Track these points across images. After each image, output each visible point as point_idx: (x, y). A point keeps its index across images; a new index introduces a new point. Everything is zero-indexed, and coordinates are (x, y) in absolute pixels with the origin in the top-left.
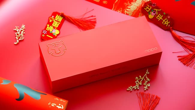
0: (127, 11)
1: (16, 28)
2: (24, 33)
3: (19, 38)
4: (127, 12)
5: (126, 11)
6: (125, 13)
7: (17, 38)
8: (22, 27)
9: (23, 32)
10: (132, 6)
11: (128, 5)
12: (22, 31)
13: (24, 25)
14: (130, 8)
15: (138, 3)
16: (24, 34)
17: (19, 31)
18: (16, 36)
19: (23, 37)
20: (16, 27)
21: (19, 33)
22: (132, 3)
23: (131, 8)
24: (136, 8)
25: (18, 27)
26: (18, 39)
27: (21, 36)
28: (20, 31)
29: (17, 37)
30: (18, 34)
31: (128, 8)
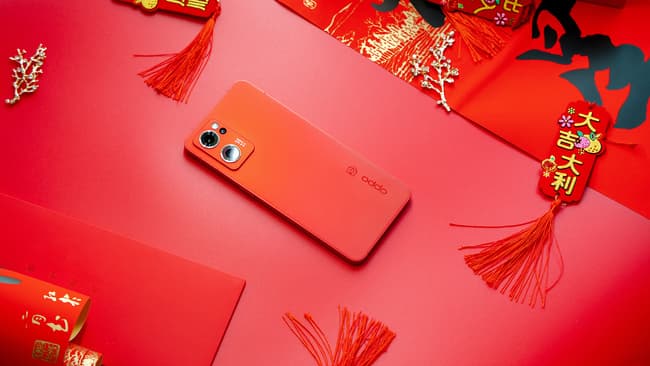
0: (368, 44)
1: (18, 55)
2: (41, 71)
3: (23, 86)
4: (368, 49)
5: (364, 46)
6: (362, 51)
7: (16, 86)
8: (38, 53)
9: (38, 69)
10: (386, 36)
11: (375, 30)
12: (34, 63)
13: (43, 47)
14: (378, 41)
15: (408, 31)
16: (39, 76)
17: (25, 64)
18: (15, 79)
19: (36, 84)
20: (19, 50)
21: (24, 70)
22: (388, 27)
23: (382, 41)
24: (396, 45)
25: (24, 51)
26: (19, 91)
27: (29, 80)
28: (29, 64)
29: (15, 83)
30: (20, 74)
31: (373, 38)
